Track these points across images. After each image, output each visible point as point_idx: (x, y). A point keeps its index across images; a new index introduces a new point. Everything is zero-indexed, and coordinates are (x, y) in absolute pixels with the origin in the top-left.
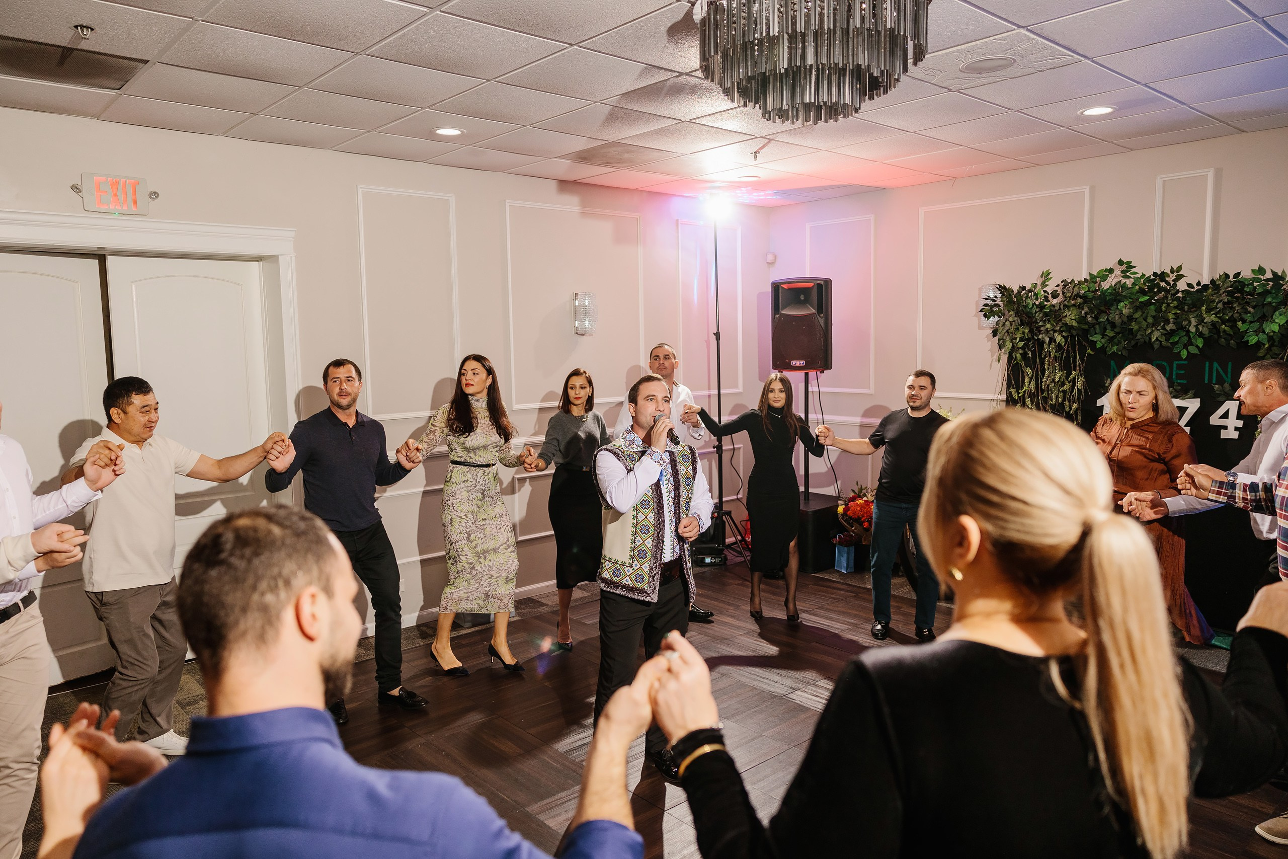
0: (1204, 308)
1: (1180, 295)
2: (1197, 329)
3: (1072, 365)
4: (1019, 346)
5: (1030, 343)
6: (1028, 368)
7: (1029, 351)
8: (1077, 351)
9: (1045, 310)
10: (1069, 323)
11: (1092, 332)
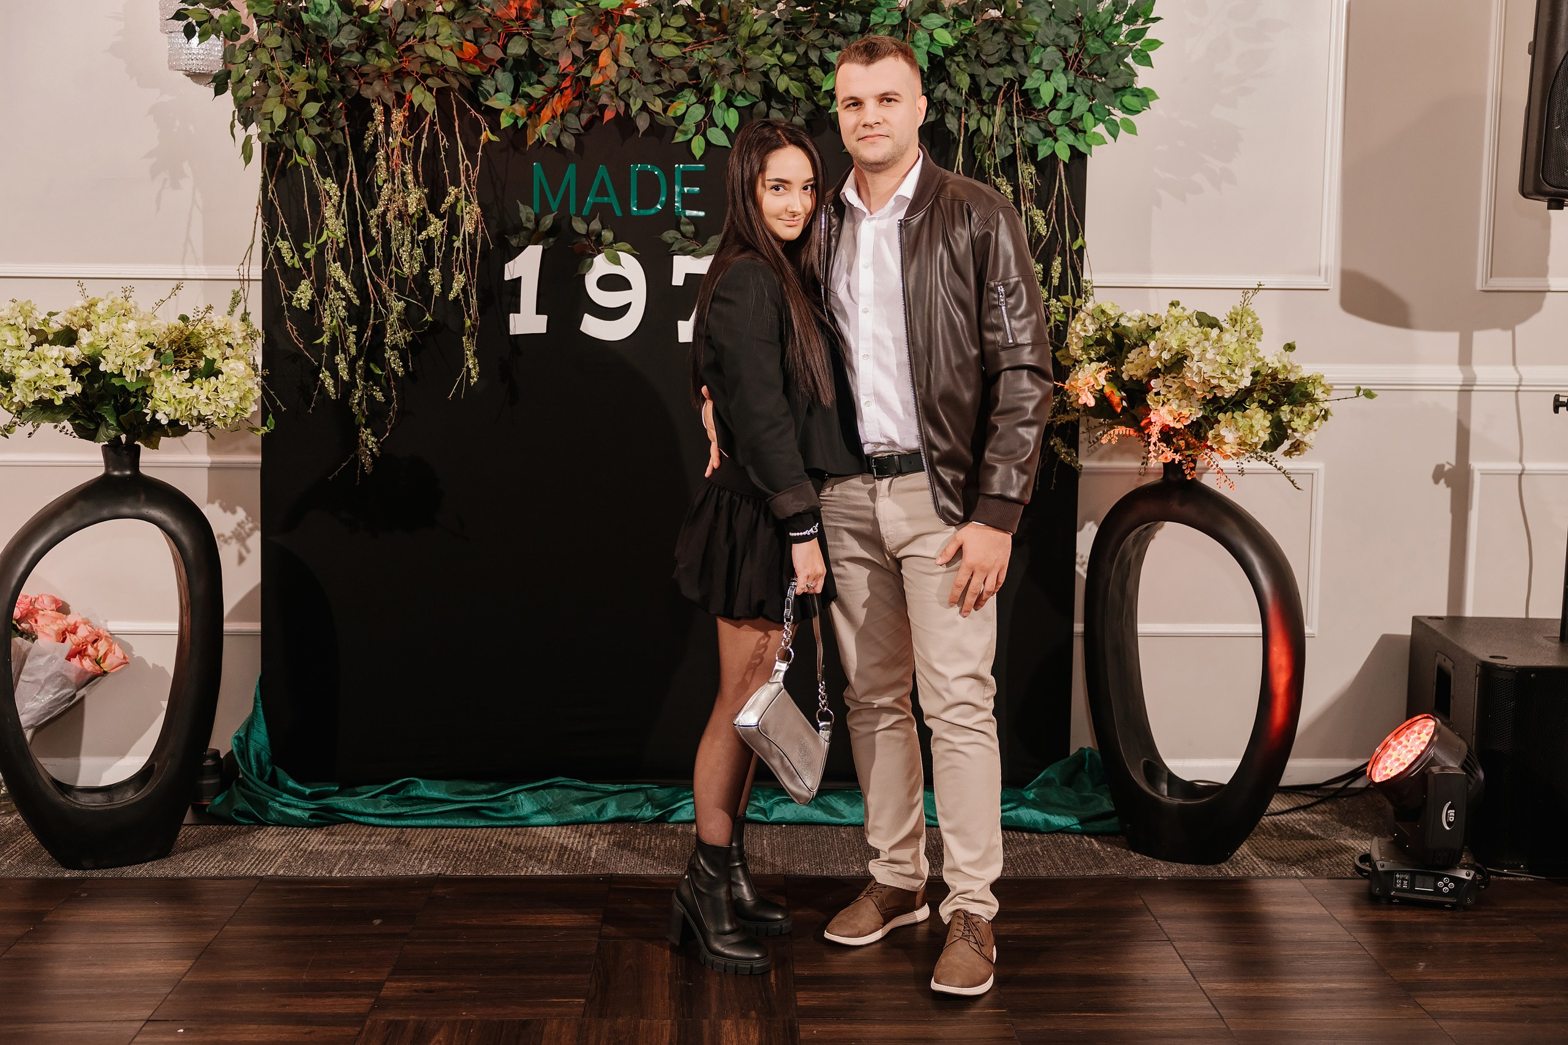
3: (446, 171)
4: (309, 116)
5: (331, 108)
6: (329, 180)
7: (332, 129)
8: (458, 135)
9: (366, 19)
10: (436, 58)
11: (487, 88)
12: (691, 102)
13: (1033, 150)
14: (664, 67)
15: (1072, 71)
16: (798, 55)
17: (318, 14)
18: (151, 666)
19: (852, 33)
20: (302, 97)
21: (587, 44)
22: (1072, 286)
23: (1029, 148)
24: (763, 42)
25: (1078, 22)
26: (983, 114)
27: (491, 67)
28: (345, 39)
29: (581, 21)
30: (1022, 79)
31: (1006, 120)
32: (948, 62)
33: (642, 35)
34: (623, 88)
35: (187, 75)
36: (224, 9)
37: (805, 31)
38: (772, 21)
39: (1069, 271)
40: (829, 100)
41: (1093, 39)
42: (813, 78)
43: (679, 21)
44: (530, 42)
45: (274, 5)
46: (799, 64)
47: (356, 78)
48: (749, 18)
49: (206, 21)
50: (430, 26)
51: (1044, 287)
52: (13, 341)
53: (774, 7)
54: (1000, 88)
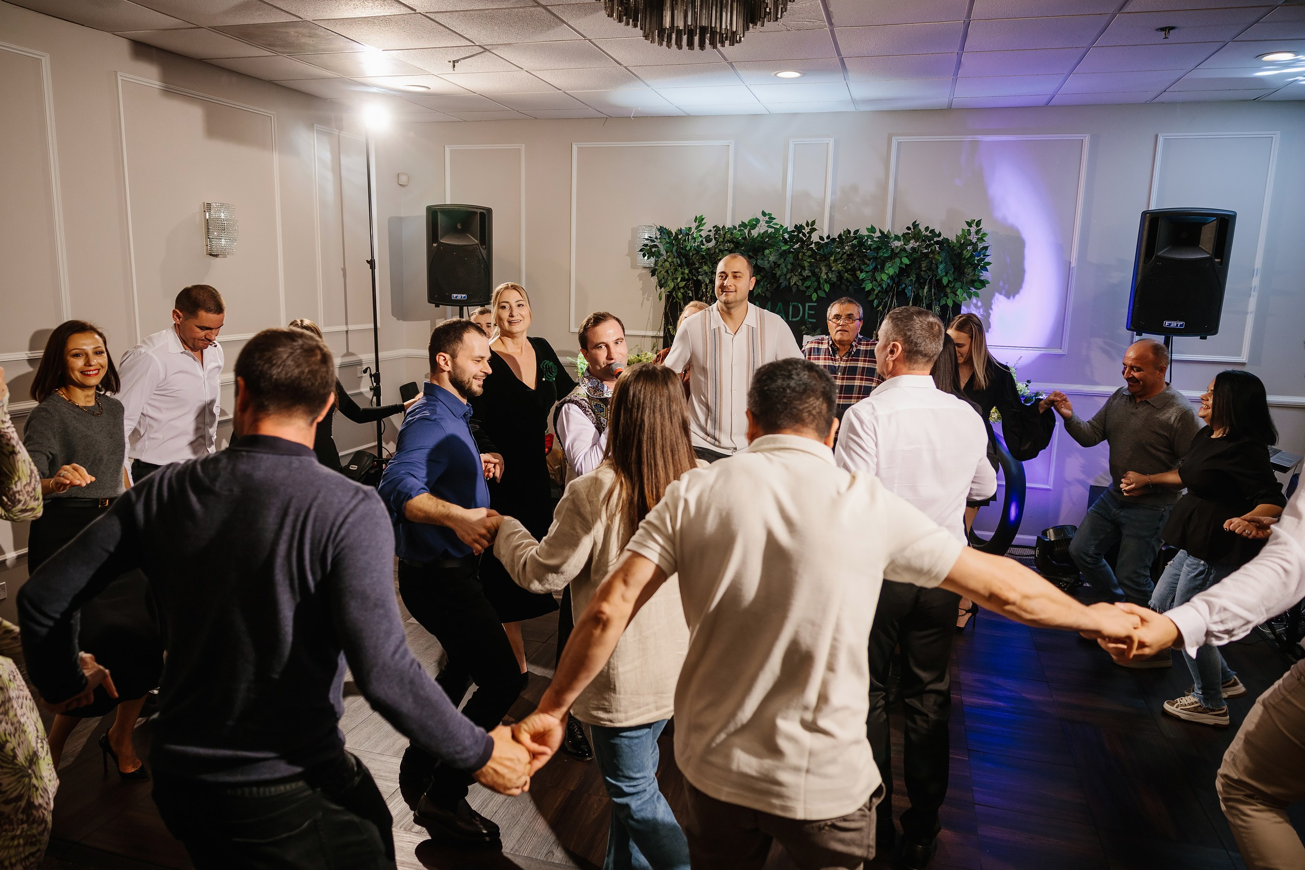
0: (832, 258)
1: (813, 246)
2: (828, 276)
4: (681, 286)
5: (689, 283)
7: (688, 290)
32: (906, 270)
34: (788, 276)
49: (650, 252)
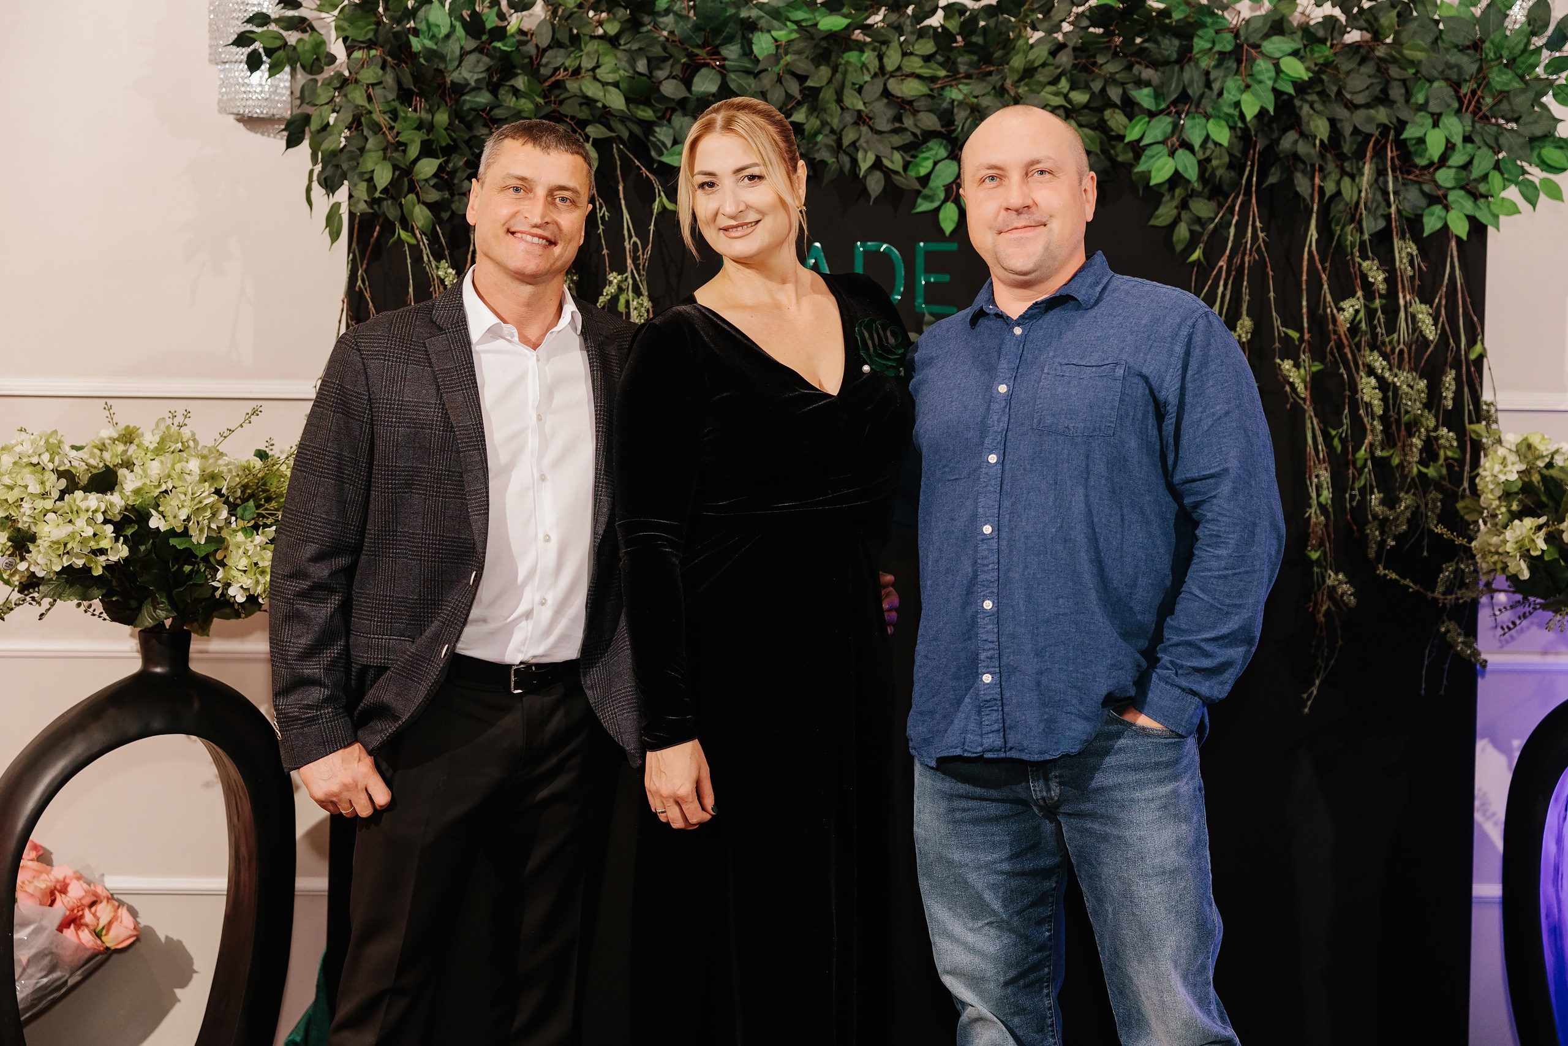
3: (605, 252)
4: (422, 176)
5: (451, 165)
6: (444, 264)
7: (452, 195)
8: (623, 202)
9: (499, 44)
10: (596, 97)
11: (662, 138)
12: (939, 157)
13: (1413, 225)
14: (904, 109)
15: (1468, 116)
16: (1093, 95)
17: (433, 37)
18: (163, 939)
19: (1166, 63)
20: (414, 151)
21: (802, 79)
22: (1469, 411)
23: (1407, 219)
24: (1042, 76)
25: (1476, 46)
26: (1344, 172)
27: (667, 109)
28: (470, 72)
29: (796, 47)
30: (1402, 125)
31: (1376, 181)
32: (1297, 103)
33: (874, 65)
34: (848, 138)
35: (239, 120)
36: (304, 31)
37: (1100, 60)
38: (1053, 48)
39: (1466, 389)
40: (1131, 155)
41: (1500, 70)
42: (1112, 123)
43: (927, 47)
44: (724, 77)
45: (373, 27)
46: (1093, 105)
47: (486, 125)
48: (1021, 42)
49: (279, 48)
50: (588, 54)
51: (1430, 411)
52: (34, 488)
53: (1057, 28)
54: (1368, 136)
